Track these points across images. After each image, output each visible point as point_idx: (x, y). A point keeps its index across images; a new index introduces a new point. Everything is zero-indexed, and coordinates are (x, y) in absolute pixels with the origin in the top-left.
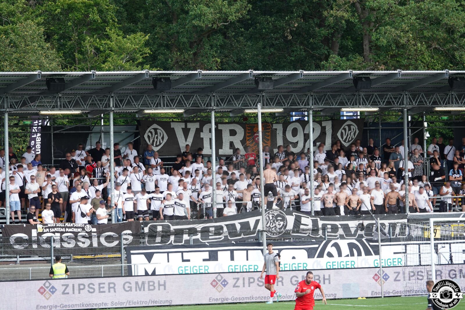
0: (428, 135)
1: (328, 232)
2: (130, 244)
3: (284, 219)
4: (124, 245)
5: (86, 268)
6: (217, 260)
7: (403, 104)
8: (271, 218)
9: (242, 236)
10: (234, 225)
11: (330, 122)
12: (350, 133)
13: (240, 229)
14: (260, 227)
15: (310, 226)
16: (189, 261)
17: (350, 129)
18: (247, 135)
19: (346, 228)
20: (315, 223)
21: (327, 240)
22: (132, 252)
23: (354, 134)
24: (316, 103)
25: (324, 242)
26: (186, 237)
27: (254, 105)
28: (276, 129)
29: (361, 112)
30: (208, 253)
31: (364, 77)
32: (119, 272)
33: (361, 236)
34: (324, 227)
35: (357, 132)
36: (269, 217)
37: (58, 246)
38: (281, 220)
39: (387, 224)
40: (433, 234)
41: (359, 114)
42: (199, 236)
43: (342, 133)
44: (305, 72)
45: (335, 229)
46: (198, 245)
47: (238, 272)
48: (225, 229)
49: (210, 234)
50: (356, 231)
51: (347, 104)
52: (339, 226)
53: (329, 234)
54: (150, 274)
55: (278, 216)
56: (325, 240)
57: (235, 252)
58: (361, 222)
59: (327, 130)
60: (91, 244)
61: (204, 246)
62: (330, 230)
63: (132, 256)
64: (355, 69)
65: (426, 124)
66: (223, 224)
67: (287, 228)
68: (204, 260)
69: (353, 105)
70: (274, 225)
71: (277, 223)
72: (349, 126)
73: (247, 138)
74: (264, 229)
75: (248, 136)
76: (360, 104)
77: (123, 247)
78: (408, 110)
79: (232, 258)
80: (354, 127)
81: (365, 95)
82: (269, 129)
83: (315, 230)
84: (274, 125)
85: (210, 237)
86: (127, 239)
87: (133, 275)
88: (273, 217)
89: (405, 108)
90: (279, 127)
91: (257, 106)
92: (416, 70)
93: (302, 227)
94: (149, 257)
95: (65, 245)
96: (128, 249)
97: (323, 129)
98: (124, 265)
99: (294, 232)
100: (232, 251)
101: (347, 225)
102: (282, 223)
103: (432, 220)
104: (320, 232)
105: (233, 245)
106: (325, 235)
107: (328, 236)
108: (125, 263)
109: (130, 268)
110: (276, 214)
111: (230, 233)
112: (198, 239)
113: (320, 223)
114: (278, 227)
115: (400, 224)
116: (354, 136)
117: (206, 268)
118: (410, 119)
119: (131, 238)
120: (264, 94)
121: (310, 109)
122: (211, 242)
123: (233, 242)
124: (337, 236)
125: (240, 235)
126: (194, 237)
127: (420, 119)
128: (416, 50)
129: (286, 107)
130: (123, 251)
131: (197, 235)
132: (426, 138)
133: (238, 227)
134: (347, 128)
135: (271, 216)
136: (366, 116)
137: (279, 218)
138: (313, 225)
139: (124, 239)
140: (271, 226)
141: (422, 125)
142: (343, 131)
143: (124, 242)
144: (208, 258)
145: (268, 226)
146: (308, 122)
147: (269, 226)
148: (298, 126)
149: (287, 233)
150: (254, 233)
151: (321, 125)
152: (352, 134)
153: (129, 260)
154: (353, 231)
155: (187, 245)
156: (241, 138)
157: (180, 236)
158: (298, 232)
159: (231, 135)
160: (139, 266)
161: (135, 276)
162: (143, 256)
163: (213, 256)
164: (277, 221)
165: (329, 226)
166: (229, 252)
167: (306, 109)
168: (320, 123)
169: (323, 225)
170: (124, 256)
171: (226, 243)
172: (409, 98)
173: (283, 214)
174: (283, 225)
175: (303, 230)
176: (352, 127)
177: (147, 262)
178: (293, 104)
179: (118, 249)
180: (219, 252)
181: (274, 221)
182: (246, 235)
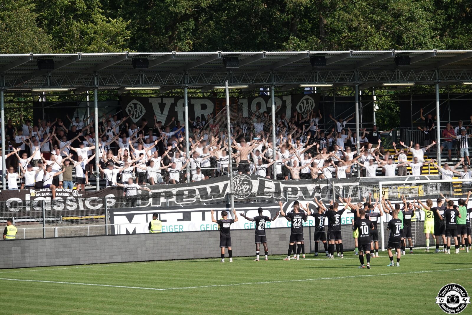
0: (377, 107)
1: (289, 194)
2: (114, 206)
3: (249, 183)
4: (108, 207)
5: (74, 228)
6: (190, 220)
7: (355, 80)
8: (238, 182)
9: (212, 198)
10: (205, 189)
11: (290, 97)
12: (308, 106)
13: (211, 192)
14: (228, 190)
15: (273, 190)
16: (165, 221)
17: (307, 103)
18: (217, 108)
19: (305, 190)
20: (277, 186)
21: (288, 201)
22: (115, 213)
23: (312, 107)
24: (277, 80)
25: (286, 203)
26: (163, 200)
27: (222, 82)
28: (242, 104)
29: (317, 87)
30: (182, 214)
31: (320, 57)
32: (104, 231)
33: (318, 198)
34: (286, 190)
35: (314, 105)
36: (236, 181)
37: (48, 208)
38: (247, 184)
39: (341, 187)
40: (382, 195)
41: (316, 89)
42: (174, 199)
43: (300, 106)
44: (267, 53)
45: (295, 191)
46: (173, 207)
47: (209, 231)
48: (197, 192)
49: (184, 197)
50: (314, 193)
51: (305, 81)
52: (299, 189)
53: (289, 196)
54: (131, 233)
55: (245, 180)
56: (286, 201)
57: (206, 212)
58: (318, 185)
59: (287, 103)
60: (78, 207)
61: (179, 207)
62: (290, 193)
63: (115, 217)
64: (311, 50)
65: (375, 98)
66: (195, 188)
67: (252, 191)
68: (179, 220)
69: (310, 81)
70: (241, 188)
71: (244, 187)
72: (307, 100)
73: (217, 111)
74: (232, 192)
75: (217, 110)
76: (316, 80)
77: (107, 209)
78: (359, 86)
79: (204, 218)
80: (311, 101)
81: (320, 73)
82: (236, 103)
83: (278, 192)
84: (240, 100)
85: (184, 200)
86: (110, 202)
87: (116, 234)
88: (240, 181)
89: (356, 84)
90: (245, 102)
91: (225, 83)
92: (366, 50)
93: (266, 190)
94: (130, 218)
95: (55, 208)
96: (111, 211)
97: (284, 102)
98: (108, 225)
99: (258, 194)
100: (203, 212)
101: (306, 188)
102: (248, 187)
103: (381, 183)
104: (282, 194)
105: (205, 207)
106: (286, 197)
107: (288, 197)
108: (108, 223)
109: (113, 228)
110: (242, 179)
111: (202, 196)
112: (173, 202)
113: (282, 186)
114: (245, 190)
115: (352, 187)
116: (311, 109)
117: (181, 227)
118: (361, 94)
119: (114, 201)
120: (231, 72)
121: (273, 85)
122: (185, 204)
123: (204, 204)
124: (297, 197)
125: (211, 198)
126: (170, 200)
127: (370, 94)
128: (367, 32)
129: (251, 83)
130: (107, 213)
131: (173, 198)
132: (375, 110)
133: (209, 190)
134: (305, 102)
135: (238, 180)
136: (322, 91)
137: (245, 182)
138: (275, 188)
139: (108, 202)
140: (239, 190)
141: (373, 98)
142: (302, 105)
143: (108, 205)
144: (182, 218)
145: (235, 189)
146: (270, 96)
147: (237, 190)
148: (261, 100)
149: (253, 195)
150: (223, 196)
151: (281, 99)
152: (310, 107)
153: (112, 221)
154: (311, 193)
155: (164, 207)
156: (211, 111)
157: (158, 198)
158: (262, 194)
159: (202, 109)
160: (121, 226)
161: (117, 235)
162: (125, 217)
163: (187, 217)
164: (244, 184)
165: (290, 189)
166: (201, 213)
167: (269, 86)
168: (281, 97)
169: (284, 188)
170: (108, 217)
171: (198, 205)
172: (360, 75)
173: (248, 178)
174: (249, 188)
175: (267, 193)
176: (309, 101)
177: (128, 222)
178: (257, 80)
179: (102, 211)
180: (192, 213)
181: (241, 185)
182: (216, 198)
